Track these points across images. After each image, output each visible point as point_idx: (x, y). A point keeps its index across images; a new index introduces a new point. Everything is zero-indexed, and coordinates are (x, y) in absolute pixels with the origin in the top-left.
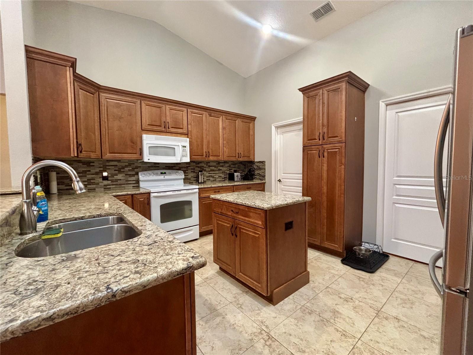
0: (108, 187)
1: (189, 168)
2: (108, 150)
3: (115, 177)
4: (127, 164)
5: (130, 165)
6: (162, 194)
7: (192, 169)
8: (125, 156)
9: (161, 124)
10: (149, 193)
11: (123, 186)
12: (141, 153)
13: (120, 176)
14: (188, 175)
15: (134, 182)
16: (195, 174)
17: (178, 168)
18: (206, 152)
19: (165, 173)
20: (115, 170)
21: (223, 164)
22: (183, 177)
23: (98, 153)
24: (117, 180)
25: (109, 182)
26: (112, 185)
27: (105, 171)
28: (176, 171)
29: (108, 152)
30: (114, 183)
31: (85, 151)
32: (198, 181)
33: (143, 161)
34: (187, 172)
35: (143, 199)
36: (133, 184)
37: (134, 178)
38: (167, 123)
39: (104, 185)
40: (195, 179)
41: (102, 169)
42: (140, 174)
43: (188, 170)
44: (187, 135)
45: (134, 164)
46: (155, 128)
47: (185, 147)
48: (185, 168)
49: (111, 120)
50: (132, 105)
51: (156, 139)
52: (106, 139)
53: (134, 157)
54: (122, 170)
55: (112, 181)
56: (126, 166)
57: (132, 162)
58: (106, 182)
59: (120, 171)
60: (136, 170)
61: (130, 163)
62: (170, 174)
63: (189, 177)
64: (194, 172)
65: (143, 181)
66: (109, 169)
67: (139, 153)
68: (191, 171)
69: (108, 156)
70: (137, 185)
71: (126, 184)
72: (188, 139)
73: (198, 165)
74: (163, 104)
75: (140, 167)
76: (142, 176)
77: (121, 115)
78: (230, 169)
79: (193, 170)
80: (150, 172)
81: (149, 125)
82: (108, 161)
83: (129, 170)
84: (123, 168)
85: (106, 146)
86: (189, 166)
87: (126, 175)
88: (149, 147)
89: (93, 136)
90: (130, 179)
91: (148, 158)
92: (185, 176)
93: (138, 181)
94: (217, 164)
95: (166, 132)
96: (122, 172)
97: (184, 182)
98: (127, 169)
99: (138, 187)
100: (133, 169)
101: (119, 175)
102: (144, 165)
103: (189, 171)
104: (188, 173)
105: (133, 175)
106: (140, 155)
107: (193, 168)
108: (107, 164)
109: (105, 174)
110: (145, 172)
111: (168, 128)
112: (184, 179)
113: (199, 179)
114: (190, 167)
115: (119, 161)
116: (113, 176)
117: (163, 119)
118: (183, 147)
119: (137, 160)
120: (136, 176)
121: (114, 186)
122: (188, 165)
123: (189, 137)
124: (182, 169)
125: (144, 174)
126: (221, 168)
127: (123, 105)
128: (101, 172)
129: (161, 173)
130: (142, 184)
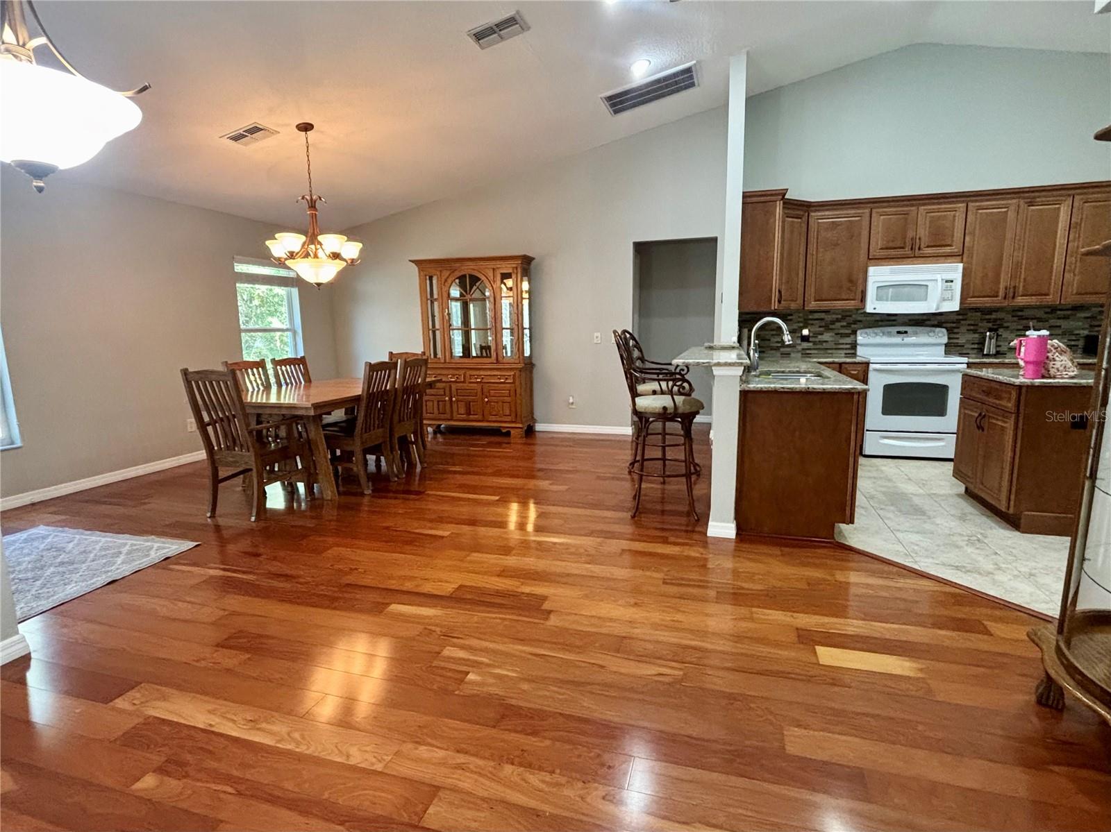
0: (808, 352)
1: (962, 322)
2: (813, 295)
3: (820, 337)
4: (840, 316)
5: (844, 318)
6: (889, 367)
7: (969, 325)
8: (839, 304)
9: (905, 243)
10: (867, 364)
11: (830, 351)
12: (863, 299)
13: (827, 336)
14: (958, 338)
15: (848, 346)
16: (977, 336)
17: (936, 323)
18: (1006, 288)
19: (906, 332)
20: (820, 327)
21: (1069, 312)
22: (945, 340)
23: (800, 301)
24: (821, 342)
25: (811, 344)
26: (814, 349)
27: (805, 327)
28: (929, 329)
29: (812, 299)
30: (818, 347)
31: (784, 301)
32: (982, 350)
33: (865, 313)
34: (956, 330)
35: (855, 372)
36: (846, 349)
37: (848, 340)
38: (918, 240)
39: (803, 349)
40: (976, 346)
41: (801, 325)
42: (859, 332)
43: (958, 328)
44: (959, 256)
45: (850, 316)
46: (893, 252)
47: (952, 281)
48: (954, 323)
49: (821, 250)
50: (856, 221)
51: (892, 272)
52: (811, 280)
53: (851, 304)
54: (831, 327)
55: (815, 343)
56: (838, 320)
57: (848, 314)
58: (805, 345)
59: (827, 328)
60: (853, 326)
61: (845, 315)
62: (916, 334)
63: (961, 341)
64: (975, 331)
65: (861, 345)
66: (812, 324)
67: (860, 298)
68: (968, 330)
69: (813, 305)
70: (853, 351)
71: (836, 349)
72: (961, 266)
73: (987, 317)
74: (912, 205)
75: (860, 321)
76: (861, 338)
77: (838, 240)
78: (1091, 326)
79: (972, 327)
80: (877, 330)
81: (881, 249)
82: (812, 312)
83: (842, 326)
84: (833, 322)
85: (811, 291)
86: (963, 320)
87: (836, 334)
88: (878, 287)
89: (796, 279)
90: (841, 341)
91: (873, 305)
92: (949, 338)
93: (854, 346)
94: (1046, 313)
95: (915, 257)
96: (831, 329)
97: (945, 351)
98: (838, 325)
99: (854, 355)
100: (849, 325)
101: (825, 334)
102: (868, 318)
103: (963, 329)
104: (958, 333)
105: (848, 335)
106: (862, 301)
107: (973, 323)
108: (810, 317)
109: (805, 332)
110: (868, 330)
111: (919, 249)
112: (946, 345)
113: (984, 346)
114: (965, 320)
115: (827, 312)
116: (816, 334)
117: (910, 234)
118: (947, 281)
119: (857, 310)
120: (852, 337)
121: (816, 352)
122: (961, 317)
123: (965, 259)
124: (944, 325)
125: (866, 333)
126: (1059, 322)
127: (840, 224)
128: (801, 329)
129: (899, 332)
130: (860, 351)
